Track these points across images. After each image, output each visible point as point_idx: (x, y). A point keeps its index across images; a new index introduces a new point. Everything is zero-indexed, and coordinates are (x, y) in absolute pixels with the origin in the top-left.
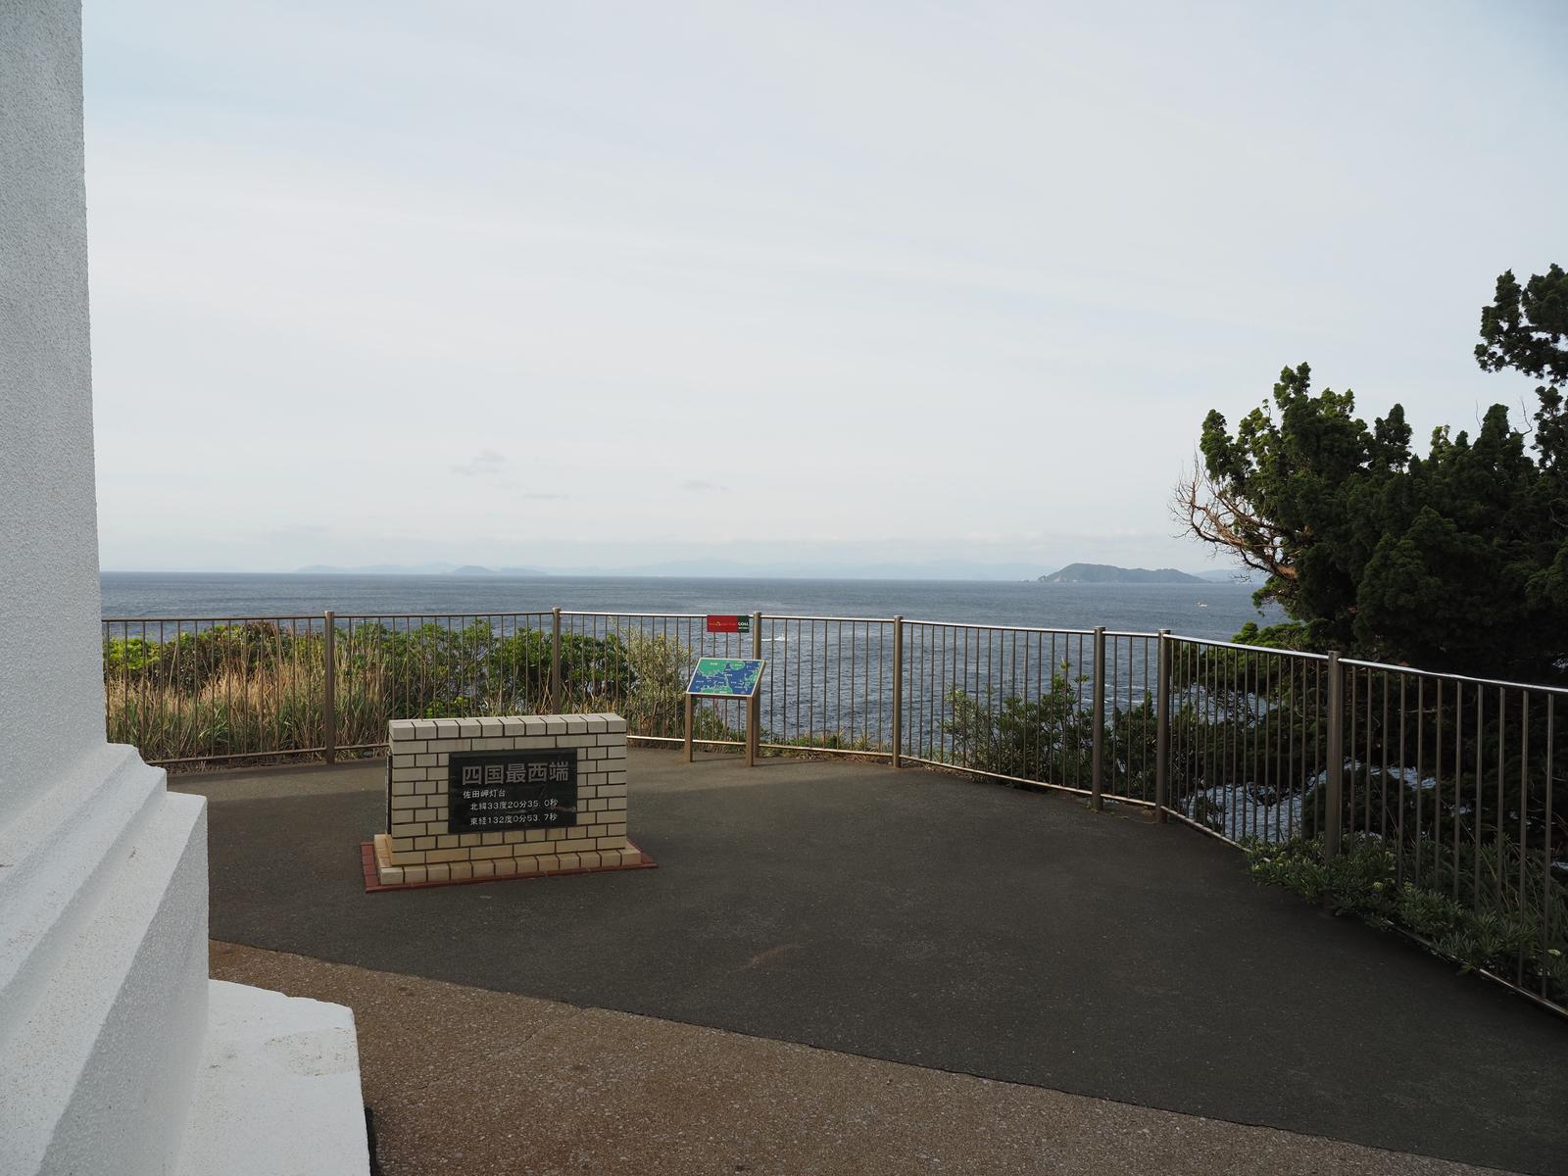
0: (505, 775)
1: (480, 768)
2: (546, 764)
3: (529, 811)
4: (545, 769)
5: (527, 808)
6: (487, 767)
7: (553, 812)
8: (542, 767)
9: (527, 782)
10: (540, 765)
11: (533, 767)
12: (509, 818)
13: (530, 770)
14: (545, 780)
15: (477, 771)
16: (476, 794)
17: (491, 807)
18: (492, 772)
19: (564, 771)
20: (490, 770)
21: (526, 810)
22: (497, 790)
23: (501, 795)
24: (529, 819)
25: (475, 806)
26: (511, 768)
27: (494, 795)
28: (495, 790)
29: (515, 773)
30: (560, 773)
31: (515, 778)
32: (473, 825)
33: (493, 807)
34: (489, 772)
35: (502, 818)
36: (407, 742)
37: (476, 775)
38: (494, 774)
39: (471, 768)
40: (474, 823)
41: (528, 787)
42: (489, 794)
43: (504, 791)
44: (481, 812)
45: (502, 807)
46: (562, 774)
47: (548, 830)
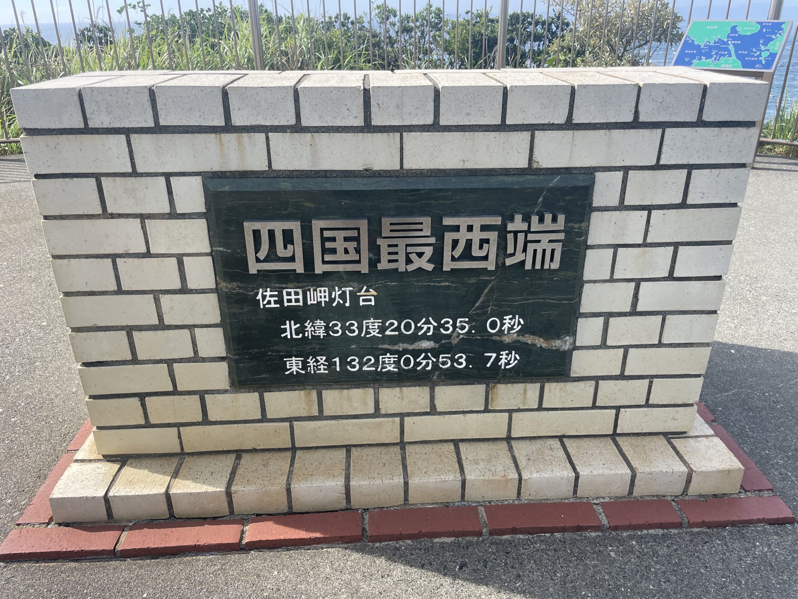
1: (295, 226)
3: (444, 345)
5: (437, 337)
6: (317, 225)
7: (510, 348)
9: (439, 269)
11: (456, 228)
12: (389, 357)
14: (491, 265)
15: (288, 237)
16: (293, 297)
17: (337, 332)
18: (333, 239)
19: (550, 241)
20: (327, 234)
21: (435, 342)
22: (352, 289)
23: (364, 300)
24: (444, 363)
25: (294, 327)
26: (391, 231)
27: (345, 301)
28: (348, 290)
29: (402, 243)
30: (539, 248)
31: (402, 258)
32: (292, 373)
33: (344, 333)
34: (324, 240)
35: (370, 360)
36: (64, 137)
37: (285, 247)
38: (339, 245)
39: (271, 225)
40: (294, 369)
41: (441, 282)
42: (332, 300)
43: (373, 292)
44: (314, 345)
45: (368, 333)
46: (544, 251)
47: (493, 388)
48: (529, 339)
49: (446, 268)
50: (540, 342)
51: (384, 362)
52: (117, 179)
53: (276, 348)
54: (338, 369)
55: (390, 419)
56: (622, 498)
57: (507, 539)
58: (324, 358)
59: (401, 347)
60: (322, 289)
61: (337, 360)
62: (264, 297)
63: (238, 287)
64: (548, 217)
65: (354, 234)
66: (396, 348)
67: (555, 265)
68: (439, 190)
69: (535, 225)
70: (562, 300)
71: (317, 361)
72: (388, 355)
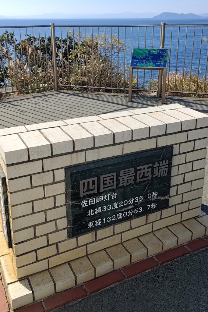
0: (118, 180)
1: (96, 179)
2: (151, 165)
3: (136, 206)
4: (150, 170)
5: (134, 203)
6: (102, 177)
7: (154, 202)
8: (148, 168)
9: (135, 182)
10: (146, 166)
11: (140, 170)
12: (120, 214)
13: (139, 172)
14: (149, 178)
15: (93, 182)
16: (92, 201)
17: (105, 209)
18: (106, 180)
19: (165, 168)
20: (105, 179)
21: (133, 206)
22: (110, 194)
23: (113, 197)
24: (136, 212)
25: (92, 211)
26: (123, 174)
27: (108, 199)
28: (108, 195)
29: (125, 177)
30: (162, 170)
31: (125, 181)
32: (90, 228)
33: (107, 209)
34: (104, 181)
35: (114, 216)
36: (22, 164)
37: (92, 186)
38: (108, 182)
39: (88, 180)
40: (91, 226)
41: (135, 186)
42: (104, 199)
43: (116, 194)
44: (97, 216)
45: (114, 208)
46: (163, 171)
47: (148, 216)
48: (159, 198)
49: (138, 182)
50: (162, 198)
51: (118, 216)
52: (37, 175)
53: (85, 220)
54: (104, 222)
55: (118, 235)
56: (190, 241)
57: (166, 265)
58: (100, 219)
59: (123, 210)
60: (101, 197)
61: (104, 219)
62: (83, 204)
63: (75, 202)
64: (164, 161)
65: (112, 177)
66: (122, 210)
67: (166, 175)
68: (135, 159)
69: (161, 164)
70: (167, 184)
71: (98, 221)
72: (120, 213)
